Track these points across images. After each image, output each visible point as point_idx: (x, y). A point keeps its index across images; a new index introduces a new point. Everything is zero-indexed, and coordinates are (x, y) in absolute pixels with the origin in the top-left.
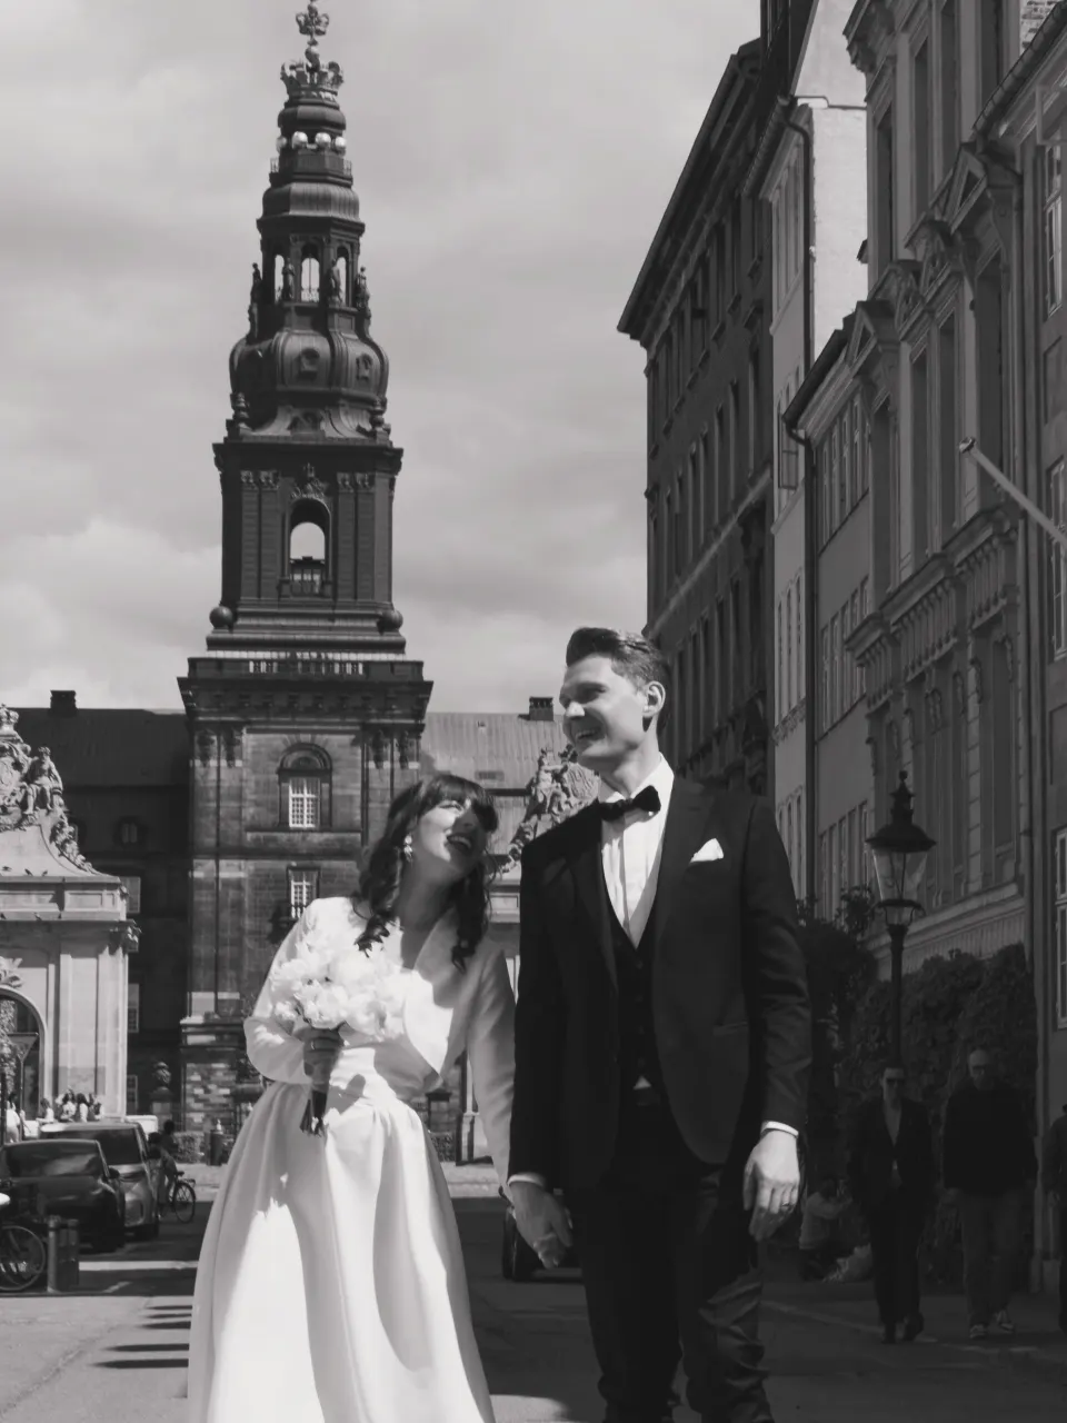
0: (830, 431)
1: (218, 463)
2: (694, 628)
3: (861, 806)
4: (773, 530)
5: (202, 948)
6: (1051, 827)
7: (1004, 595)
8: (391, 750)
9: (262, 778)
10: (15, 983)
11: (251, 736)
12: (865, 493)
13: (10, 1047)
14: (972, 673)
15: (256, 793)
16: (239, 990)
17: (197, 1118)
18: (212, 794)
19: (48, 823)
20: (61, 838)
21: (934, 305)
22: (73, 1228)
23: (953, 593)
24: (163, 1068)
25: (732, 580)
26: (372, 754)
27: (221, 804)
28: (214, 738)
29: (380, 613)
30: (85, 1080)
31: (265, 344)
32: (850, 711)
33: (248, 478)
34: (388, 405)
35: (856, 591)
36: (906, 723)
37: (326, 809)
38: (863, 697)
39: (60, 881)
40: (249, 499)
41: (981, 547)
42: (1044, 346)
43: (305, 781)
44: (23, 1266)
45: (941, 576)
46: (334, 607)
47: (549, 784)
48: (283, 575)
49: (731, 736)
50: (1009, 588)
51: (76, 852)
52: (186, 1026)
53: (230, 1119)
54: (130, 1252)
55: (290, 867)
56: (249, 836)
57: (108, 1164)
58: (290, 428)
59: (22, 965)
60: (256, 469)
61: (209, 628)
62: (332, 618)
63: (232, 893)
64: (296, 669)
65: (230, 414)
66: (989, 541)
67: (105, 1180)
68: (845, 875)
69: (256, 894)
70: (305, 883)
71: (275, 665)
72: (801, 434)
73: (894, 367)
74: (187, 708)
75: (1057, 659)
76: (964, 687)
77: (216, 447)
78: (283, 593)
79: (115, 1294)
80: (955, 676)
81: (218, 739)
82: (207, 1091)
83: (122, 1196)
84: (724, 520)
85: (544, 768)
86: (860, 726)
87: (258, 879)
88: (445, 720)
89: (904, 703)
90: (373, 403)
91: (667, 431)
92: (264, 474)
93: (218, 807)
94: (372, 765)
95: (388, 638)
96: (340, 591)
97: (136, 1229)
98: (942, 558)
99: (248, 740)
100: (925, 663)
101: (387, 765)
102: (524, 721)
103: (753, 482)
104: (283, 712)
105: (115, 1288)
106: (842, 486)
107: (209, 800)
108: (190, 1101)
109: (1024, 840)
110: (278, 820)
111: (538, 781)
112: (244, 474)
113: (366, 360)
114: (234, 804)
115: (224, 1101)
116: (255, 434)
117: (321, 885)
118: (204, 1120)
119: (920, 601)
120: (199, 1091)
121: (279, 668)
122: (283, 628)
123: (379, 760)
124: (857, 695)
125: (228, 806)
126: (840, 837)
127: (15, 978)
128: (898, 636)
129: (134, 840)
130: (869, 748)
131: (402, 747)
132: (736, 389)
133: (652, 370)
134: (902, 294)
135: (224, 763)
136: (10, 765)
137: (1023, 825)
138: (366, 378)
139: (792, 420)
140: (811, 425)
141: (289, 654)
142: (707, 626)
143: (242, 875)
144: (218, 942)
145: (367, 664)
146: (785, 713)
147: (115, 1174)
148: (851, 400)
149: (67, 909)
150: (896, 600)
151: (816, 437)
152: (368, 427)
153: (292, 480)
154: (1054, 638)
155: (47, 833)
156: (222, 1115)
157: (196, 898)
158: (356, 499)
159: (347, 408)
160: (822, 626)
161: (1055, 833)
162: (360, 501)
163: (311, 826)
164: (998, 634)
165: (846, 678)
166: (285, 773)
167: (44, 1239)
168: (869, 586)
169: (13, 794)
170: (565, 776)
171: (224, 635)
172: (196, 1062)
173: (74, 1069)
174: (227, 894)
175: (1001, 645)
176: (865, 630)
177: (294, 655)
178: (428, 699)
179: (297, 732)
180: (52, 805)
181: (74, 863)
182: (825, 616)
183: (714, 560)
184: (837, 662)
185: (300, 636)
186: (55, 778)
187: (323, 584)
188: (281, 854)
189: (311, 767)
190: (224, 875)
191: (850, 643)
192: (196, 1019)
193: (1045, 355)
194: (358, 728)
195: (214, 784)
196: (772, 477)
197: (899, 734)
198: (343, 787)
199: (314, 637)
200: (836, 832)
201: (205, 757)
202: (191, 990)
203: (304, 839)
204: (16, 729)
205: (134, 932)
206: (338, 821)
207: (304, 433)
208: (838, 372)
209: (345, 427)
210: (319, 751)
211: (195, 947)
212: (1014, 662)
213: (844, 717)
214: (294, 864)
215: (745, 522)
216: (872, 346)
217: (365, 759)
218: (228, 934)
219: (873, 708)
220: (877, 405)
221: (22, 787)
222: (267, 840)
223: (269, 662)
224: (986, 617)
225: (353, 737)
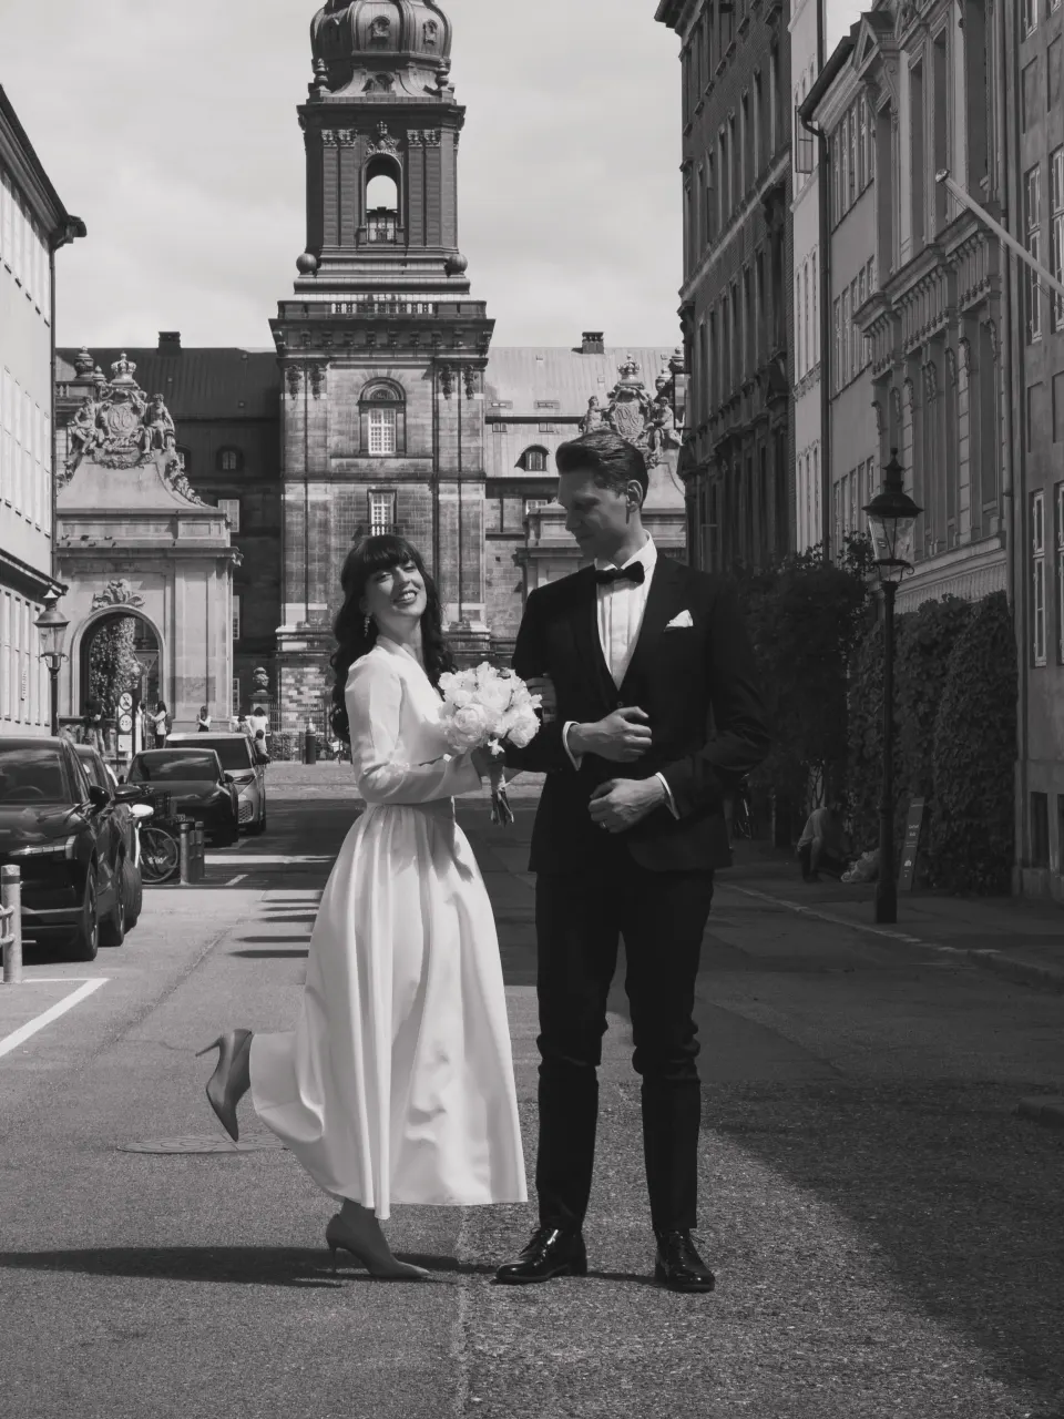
0: (841, 123)
1: (302, 123)
2: (725, 291)
3: (869, 461)
4: (791, 208)
5: (294, 564)
6: (1029, 489)
7: (989, 283)
8: (458, 382)
9: (344, 408)
10: (138, 603)
11: (334, 372)
12: (871, 182)
13: (139, 666)
14: (962, 350)
15: (340, 422)
16: (327, 602)
17: (292, 717)
18: (301, 425)
19: (163, 461)
20: (174, 475)
21: (928, 20)
22: (199, 829)
23: (946, 279)
24: (262, 672)
25: (757, 250)
26: (441, 387)
27: (309, 434)
28: (302, 374)
29: (447, 257)
30: (198, 688)
31: (341, 13)
32: (859, 376)
33: (328, 136)
34: (452, 66)
35: (863, 269)
36: (906, 391)
37: (401, 437)
38: (870, 364)
39: (174, 513)
40: (329, 156)
41: (968, 240)
42: (1023, 64)
43: (381, 411)
44: (160, 861)
45: (934, 263)
46: (406, 253)
47: (599, 421)
48: (360, 224)
49: (757, 391)
50: (992, 278)
51: (187, 487)
52: (281, 634)
53: (321, 718)
54: (243, 846)
55: (370, 490)
56: (334, 462)
57: (225, 769)
58: (365, 89)
59: (142, 588)
60: (335, 127)
61: (295, 275)
62: (404, 262)
63: (319, 515)
64: (373, 310)
65: (311, 78)
66: (975, 235)
67: (221, 784)
68: (855, 522)
69: (340, 516)
70: (383, 505)
71: (354, 306)
72: (816, 126)
73: (895, 72)
74: (279, 347)
75: (1034, 341)
76: (955, 361)
77: (300, 108)
78: (361, 241)
79: (236, 886)
80: (947, 352)
81: (305, 374)
82: (300, 693)
83: (236, 798)
84: (750, 197)
85: (594, 407)
86: (866, 391)
87: (342, 502)
88: (506, 352)
89: (905, 373)
90: (437, 64)
91: (699, 112)
92: (342, 132)
93: (306, 436)
94: (441, 396)
95: (454, 279)
96: (412, 238)
97: (247, 825)
98: (936, 246)
99: (331, 375)
100: (923, 339)
101: (454, 396)
102: (577, 354)
103: (774, 164)
104: (361, 349)
105: (235, 881)
106: (852, 173)
107: (297, 430)
108: (285, 701)
109: (1006, 500)
110: (359, 448)
111: (589, 419)
112: (325, 132)
113: (432, 25)
114: (320, 433)
115: (315, 701)
116: (333, 95)
117: (398, 506)
118: (298, 718)
119: (917, 285)
120: (293, 693)
121: (358, 310)
122: (360, 272)
123: (447, 391)
124: (865, 363)
125: (315, 435)
126: (851, 488)
127: (138, 599)
128: (899, 312)
129: (233, 465)
130: (874, 411)
131: (467, 380)
132: (759, 79)
133: (686, 54)
134: (901, 7)
135: (310, 396)
136: (129, 410)
137: (1005, 487)
138: (431, 42)
139: (807, 114)
140: (824, 117)
141: (366, 296)
142: (735, 290)
143: (328, 497)
144: (307, 559)
145: (436, 305)
146: (803, 374)
147: (229, 779)
148: (858, 97)
149: (179, 538)
150: (896, 283)
151: (828, 128)
152: (434, 87)
153: (366, 137)
154: (1032, 322)
155: (162, 470)
156: (313, 715)
157: (288, 519)
158: (424, 153)
159: (415, 69)
160: (834, 298)
161: (1032, 495)
162: (429, 155)
163: (388, 452)
164: (984, 317)
165: (854, 348)
166: (364, 405)
167: (177, 839)
168: (874, 265)
169: (133, 436)
170: (613, 414)
171: (309, 279)
172: (290, 667)
173: (188, 679)
174: (315, 515)
175: (986, 327)
176: (870, 307)
177: (371, 298)
178: (490, 335)
179: (375, 367)
180: (166, 446)
181: (186, 497)
182: (837, 291)
183: (742, 230)
184: (847, 332)
185: (376, 280)
186: (168, 422)
187: (397, 230)
188: (362, 478)
189: (388, 399)
190: (311, 498)
191: (858, 318)
192: (288, 627)
193: (1023, 71)
194: (428, 363)
195: (302, 415)
196: (791, 160)
197: (900, 399)
198: (416, 417)
199: (388, 280)
200: (847, 482)
201: (294, 391)
202: (285, 603)
203: (382, 464)
204: (134, 377)
205: (238, 558)
206: (412, 447)
207: (376, 94)
208: (847, 72)
209: (412, 87)
210: (394, 384)
211: (288, 562)
212: (997, 343)
213: (854, 380)
214: (374, 487)
215: (767, 200)
216: (875, 53)
217: (435, 391)
218: (316, 551)
219: (879, 375)
220: (881, 103)
221: (140, 430)
222: (349, 465)
223: (350, 303)
224: (974, 302)
225: (425, 371)
